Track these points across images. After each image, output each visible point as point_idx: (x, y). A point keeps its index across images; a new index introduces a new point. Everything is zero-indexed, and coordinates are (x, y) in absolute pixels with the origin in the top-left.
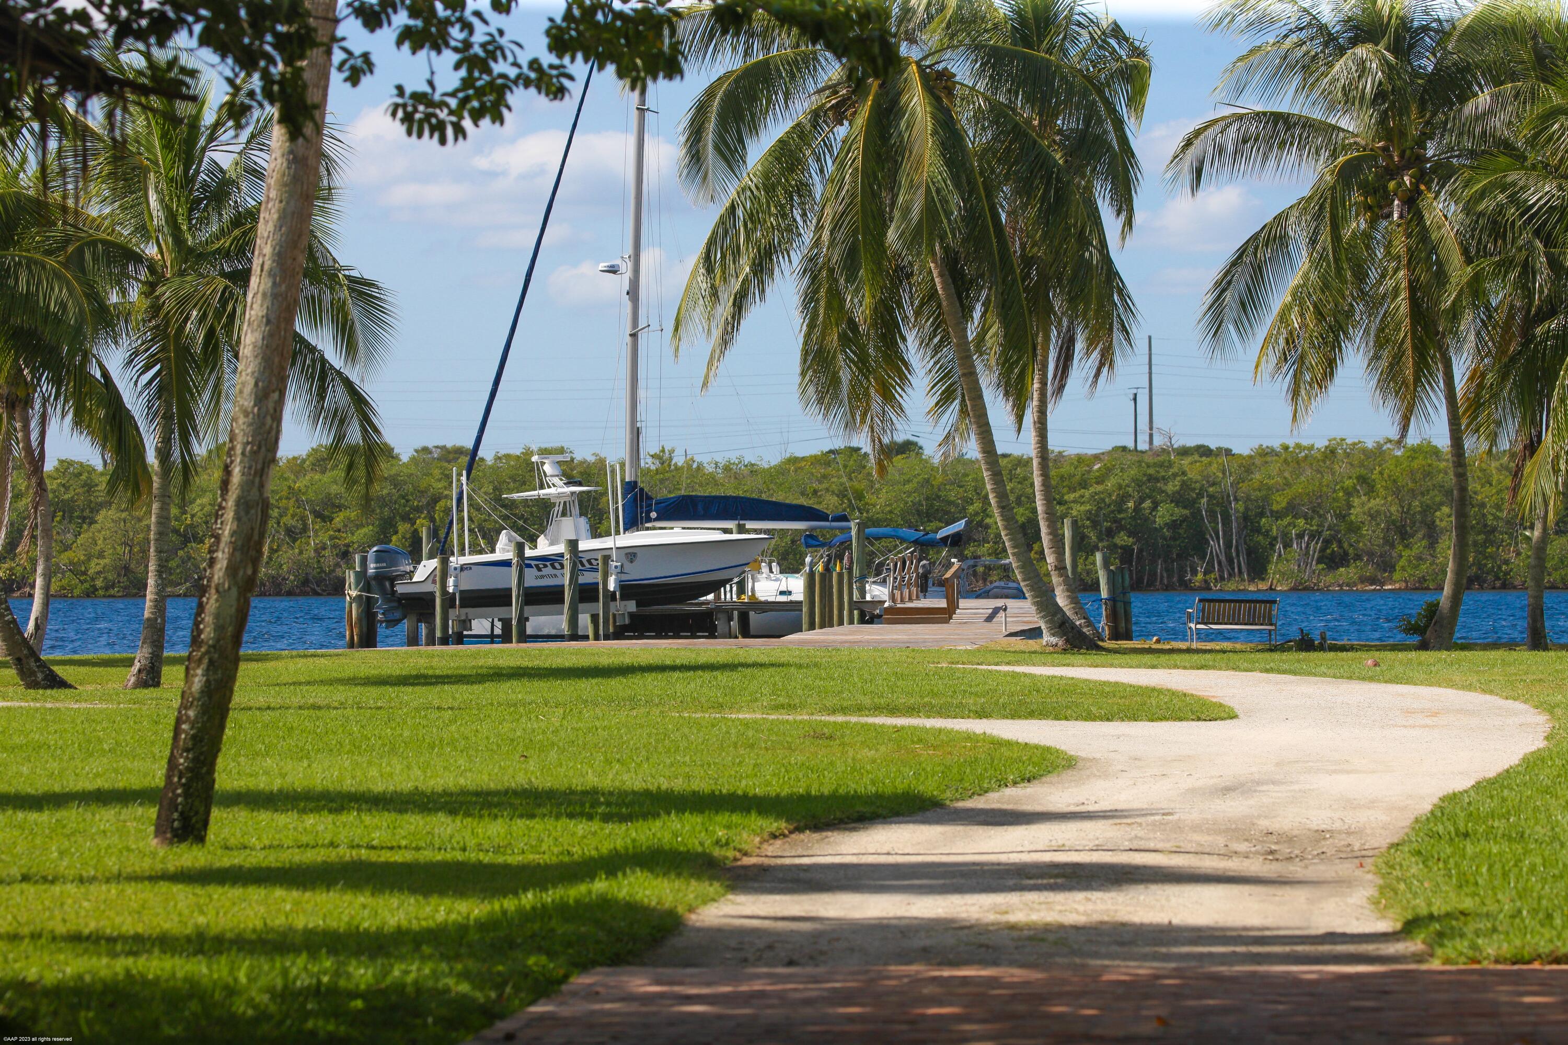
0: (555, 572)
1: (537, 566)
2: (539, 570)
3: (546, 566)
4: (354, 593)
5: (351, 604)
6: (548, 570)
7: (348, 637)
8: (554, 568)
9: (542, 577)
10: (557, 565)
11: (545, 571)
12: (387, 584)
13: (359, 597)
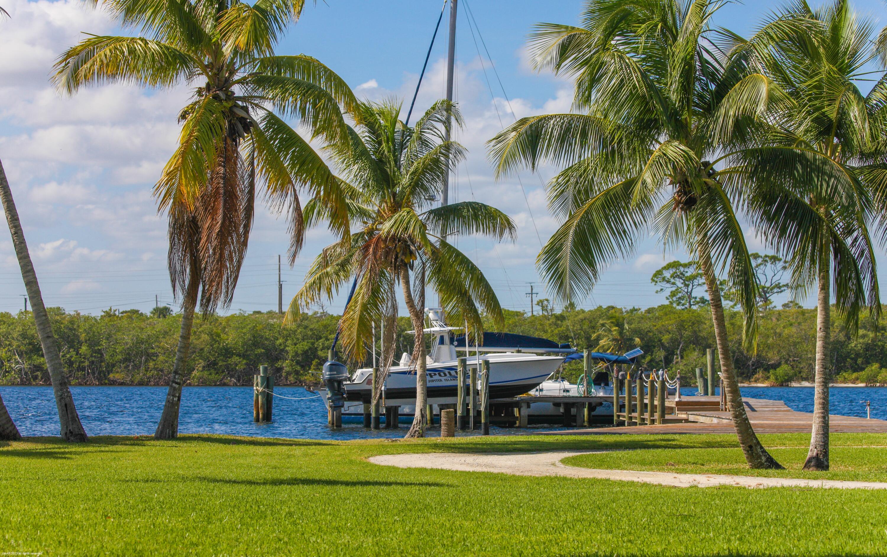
0: (440, 378)
1: (430, 374)
2: (431, 376)
3: (435, 374)
4: (260, 389)
5: (257, 396)
6: (437, 377)
7: (255, 415)
8: (440, 375)
9: (433, 381)
10: (442, 374)
11: (435, 377)
12: (336, 384)
13: (263, 393)
